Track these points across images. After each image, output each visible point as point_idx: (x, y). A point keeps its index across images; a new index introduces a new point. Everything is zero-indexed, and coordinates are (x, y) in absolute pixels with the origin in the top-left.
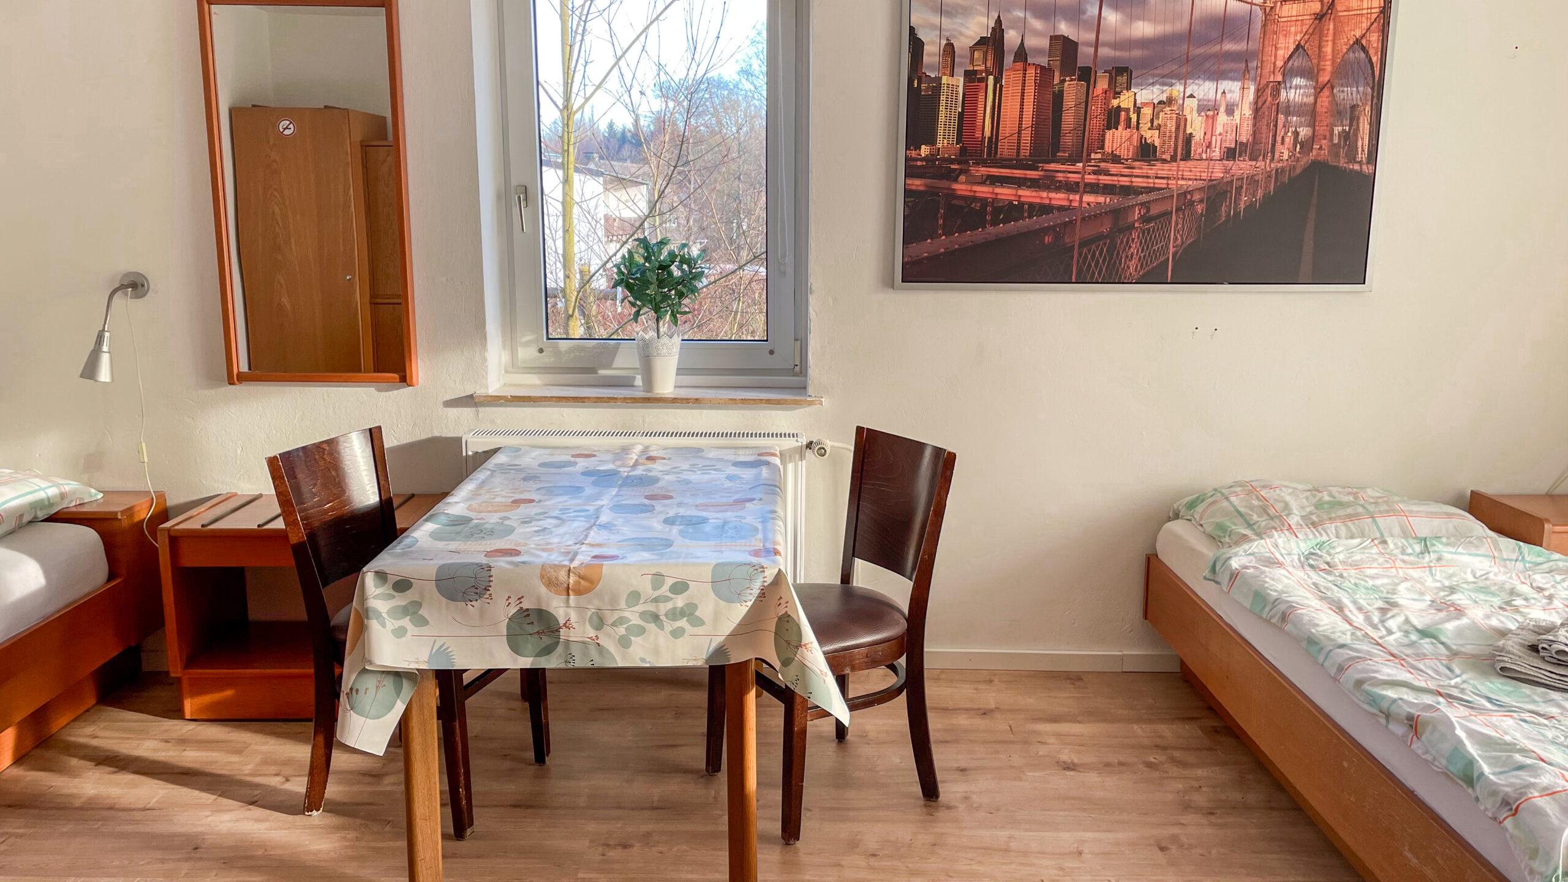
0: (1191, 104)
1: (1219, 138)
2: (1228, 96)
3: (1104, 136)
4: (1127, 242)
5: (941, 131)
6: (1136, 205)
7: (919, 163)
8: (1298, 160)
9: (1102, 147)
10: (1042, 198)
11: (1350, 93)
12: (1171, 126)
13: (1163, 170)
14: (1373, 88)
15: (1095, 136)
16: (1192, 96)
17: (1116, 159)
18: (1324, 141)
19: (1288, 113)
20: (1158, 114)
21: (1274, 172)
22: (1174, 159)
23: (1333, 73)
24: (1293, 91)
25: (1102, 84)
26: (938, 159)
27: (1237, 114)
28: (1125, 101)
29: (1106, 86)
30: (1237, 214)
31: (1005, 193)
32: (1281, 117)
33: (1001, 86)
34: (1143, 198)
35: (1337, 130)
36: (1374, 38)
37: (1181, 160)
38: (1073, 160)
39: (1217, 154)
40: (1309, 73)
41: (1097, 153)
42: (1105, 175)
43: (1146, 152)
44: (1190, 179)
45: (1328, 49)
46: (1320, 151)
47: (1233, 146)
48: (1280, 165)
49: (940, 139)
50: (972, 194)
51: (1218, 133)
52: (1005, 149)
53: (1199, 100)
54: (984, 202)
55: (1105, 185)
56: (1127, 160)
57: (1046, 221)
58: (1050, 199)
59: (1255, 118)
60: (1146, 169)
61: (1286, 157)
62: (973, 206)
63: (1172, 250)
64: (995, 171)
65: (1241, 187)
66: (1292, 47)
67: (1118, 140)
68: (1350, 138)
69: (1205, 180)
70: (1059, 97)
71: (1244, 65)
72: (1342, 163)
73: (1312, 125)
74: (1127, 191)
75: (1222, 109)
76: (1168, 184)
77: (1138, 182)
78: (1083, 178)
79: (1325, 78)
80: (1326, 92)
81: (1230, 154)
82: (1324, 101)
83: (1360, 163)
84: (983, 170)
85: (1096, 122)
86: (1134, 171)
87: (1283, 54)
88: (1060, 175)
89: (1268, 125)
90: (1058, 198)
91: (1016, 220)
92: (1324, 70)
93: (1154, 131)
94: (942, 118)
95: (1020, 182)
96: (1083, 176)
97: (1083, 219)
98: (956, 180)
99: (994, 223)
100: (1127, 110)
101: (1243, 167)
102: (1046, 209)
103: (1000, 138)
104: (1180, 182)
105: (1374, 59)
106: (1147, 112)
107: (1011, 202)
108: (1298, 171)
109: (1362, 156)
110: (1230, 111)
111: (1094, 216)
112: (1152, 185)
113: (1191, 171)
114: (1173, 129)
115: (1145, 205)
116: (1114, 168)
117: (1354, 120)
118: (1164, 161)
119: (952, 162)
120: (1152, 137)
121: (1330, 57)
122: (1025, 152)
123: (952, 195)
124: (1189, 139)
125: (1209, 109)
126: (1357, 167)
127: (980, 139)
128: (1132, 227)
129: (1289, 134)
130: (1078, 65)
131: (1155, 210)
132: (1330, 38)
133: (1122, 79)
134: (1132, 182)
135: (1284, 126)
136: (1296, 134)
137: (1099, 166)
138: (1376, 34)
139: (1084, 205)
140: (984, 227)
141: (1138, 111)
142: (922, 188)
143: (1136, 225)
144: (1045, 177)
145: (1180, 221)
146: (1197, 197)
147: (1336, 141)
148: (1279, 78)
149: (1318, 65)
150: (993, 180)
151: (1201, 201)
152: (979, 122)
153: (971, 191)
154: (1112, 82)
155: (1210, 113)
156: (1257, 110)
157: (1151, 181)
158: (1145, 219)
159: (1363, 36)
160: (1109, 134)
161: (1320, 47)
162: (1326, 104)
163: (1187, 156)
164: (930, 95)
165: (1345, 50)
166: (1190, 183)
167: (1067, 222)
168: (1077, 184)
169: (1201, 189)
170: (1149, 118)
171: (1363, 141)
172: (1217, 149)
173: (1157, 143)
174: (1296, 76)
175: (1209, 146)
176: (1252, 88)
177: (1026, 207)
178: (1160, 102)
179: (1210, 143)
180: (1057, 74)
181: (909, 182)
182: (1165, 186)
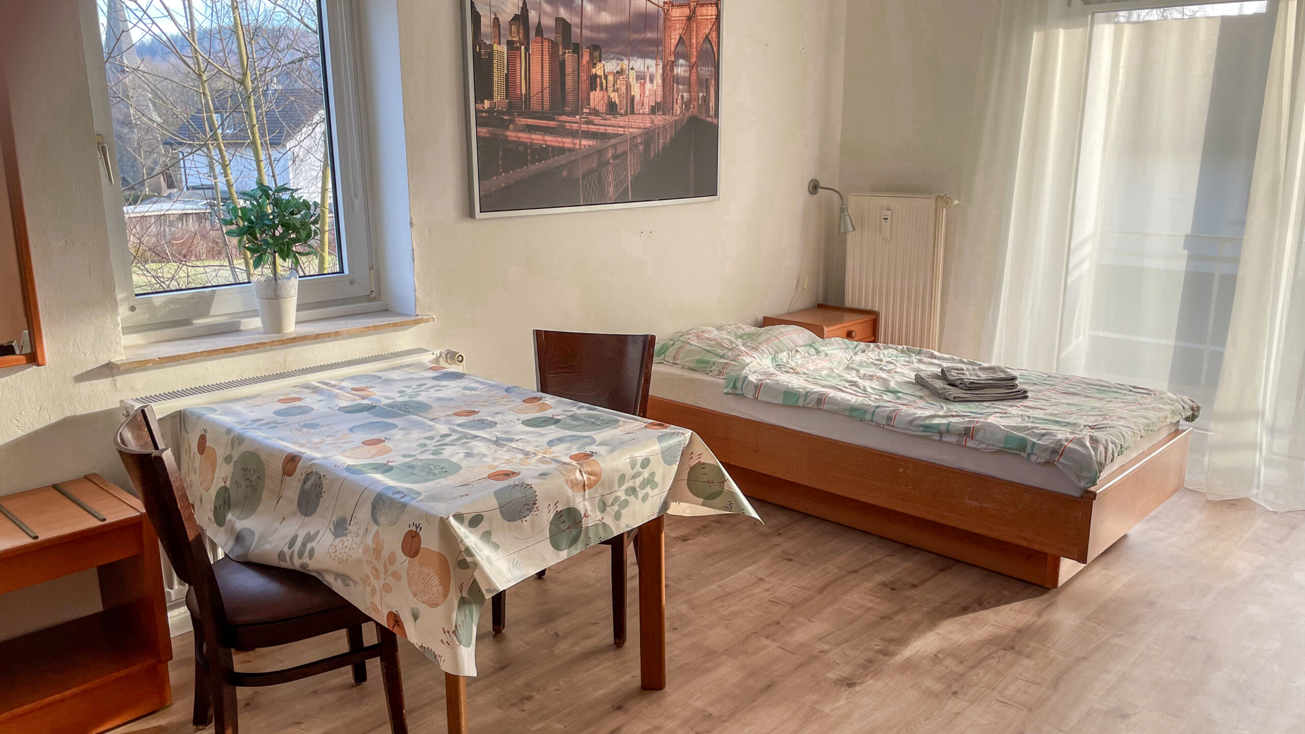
0: (633, 74)
1: (647, 98)
2: (650, 69)
3: (589, 95)
4: (607, 175)
5: (495, 88)
6: (609, 146)
7: (484, 115)
8: (684, 115)
9: (589, 104)
10: (559, 142)
11: (706, 71)
12: (624, 89)
13: (621, 121)
14: (715, 68)
15: (585, 96)
16: (632, 69)
17: (596, 113)
18: (695, 102)
19: (678, 84)
20: (617, 81)
21: (674, 123)
22: (626, 114)
23: (697, 57)
24: (680, 68)
25: (586, 58)
26: (495, 112)
27: (655, 82)
28: (598, 70)
29: (588, 59)
30: (659, 151)
31: (537, 138)
32: (675, 85)
33: (529, 54)
34: (613, 141)
35: (701, 95)
36: (714, 34)
37: (630, 114)
38: (573, 114)
39: (647, 110)
40: (686, 57)
41: (586, 108)
42: (592, 125)
43: (612, 108)
44: (635, 128)
45: (694, 41)
46: (693, 110)
47: (654, 105)
48: (676, 118)
49: (495, 94)
50: (518, 139)
51: (646, 95)
52: (535, 105)
53: (636, 72)
54: (524, 144)
55: (593, 132)
56: (602, 114)
57: (561, 160)
58: (563, 143)
59: (663, 86)
60: (613, 121)
61: (678, 113)
62: (519, 149)
63: (630, 178)
64: (531, 121)
65: (660, 133)
66: (678, 37)
67: (596, 97)
68: (706, 100)
69: (642, 128)
70: (563, 64)
71: (656, 49)
72: (704, 117)
73: (689, 91)
74: (604, 136)
75: (648, 79)
76: (624, 131)
77: (610, 130)
78: (580, 127)
79: (693, 60)
80: (694, 70)
81: (653, 110)
82: (694, 77)
83: (711, 117)
84: (523, 121)
85: (584, 85)
86: (607, 122)
87: (674, 42)
88: (567, 124)
89: (670, 91)
90: (568, 142)
91: (545, 160)
92: (693, 54)
93: (615, 93)
94: (495, 79)
95: (546, 130)
96: (580, 126)
97: (583, 157)
98: (507, 128)
99: (533, 162)
100: (600, 77)
101: (659, 119)
102: (561, 150)
103: (531, 95)
104: (631, 130)
105: (715, 49)
106: (610, 78)
107: (541, 145)
108: (685, 122)
109: (712, 113)
110: (651, 81)
111: (588, 155)
112: (616, 132)
113: (635, 122)
114: (625, 92)
115: (614, 146)
116: (597, 120)
117: (707, 88)
118: (622, 115)
119: (504, 113)
120: (614, 96)
121: (695, 46)
122: (547, 106)
123: (506, 140)
124: (633, 98)
125: (640, 77)
126: (710, 120)
127: (520, 96)
128: (608, 163)
129: (679, 97)
130: (572, 42)
131: (619, 151)
132: (695, 34)
133: (596, 54)
134: (606, 130)
135: (677, 92)
136: (682, 97)
137: (588, 118)
138: (715, 33)
139: (582, 147)
140: (527, 165)
141: (606, 77)
142: (487, 135)
143: (611, 161)
144: (560, 126)
145: (632, 159)
146: (639, 141)
147: (700, 103)
148: (673, 59)
149: (690, 50)
150: (530, 129)
151: (641, 143)
152: (518, 81)
153: (517, 137)
154: (591, 55)
155: (642, 81)
156: (664, 81)
157: (616, 129)
158: (615, 157)
159: (709, 33)
160: (592, 94)
161: (690, 39)
162: (695, 78)
163: (632, 112)
164: (487, 59)
165: (701, 42)
166: (635, 130)
167: (574, 160)
168: (577, 131)
169: (641, 135)
170: (612, 83)
171: (712, 104)
172: (647, 107)
173: (617, 102)
174: (680, 58)
175: (643, 105)
176: (661, 64)
177: (550, 149)
178: (617, 72)
179: (643, 102)
180: (561, 47)
181: (479, 130)
182: (622, 133)
